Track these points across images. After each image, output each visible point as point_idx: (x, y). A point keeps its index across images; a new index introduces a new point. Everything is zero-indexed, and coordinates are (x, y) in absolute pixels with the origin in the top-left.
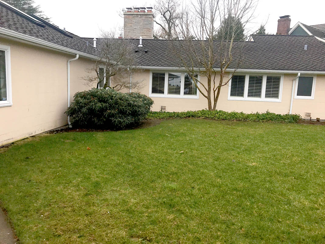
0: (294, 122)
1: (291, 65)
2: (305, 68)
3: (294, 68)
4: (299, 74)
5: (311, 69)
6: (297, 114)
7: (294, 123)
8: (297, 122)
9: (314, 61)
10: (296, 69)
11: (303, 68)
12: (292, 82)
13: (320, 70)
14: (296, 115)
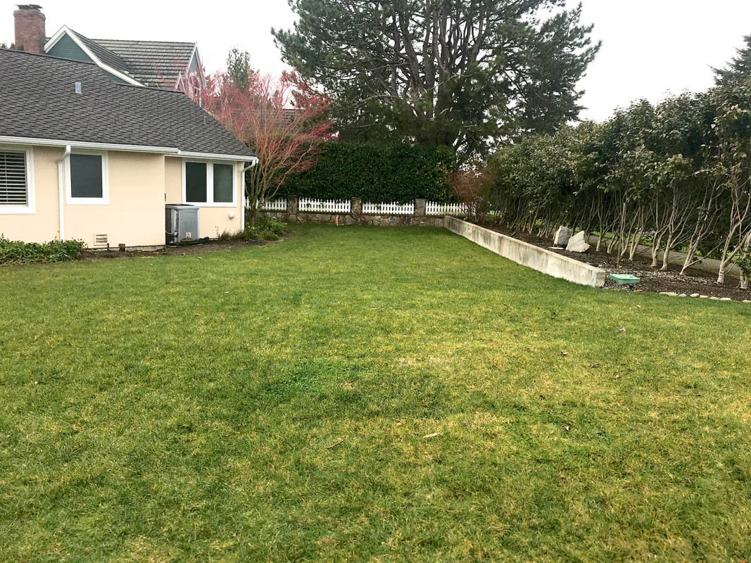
0: (69, 257)
1: (46, 126)
2: (81, 136)
3: (55, 134)
4: (68, 149)
5: (94, 137)
6: (77, 238)
7: (69, 259)
8: (76, 258)
9: (99, 120)
10: (61, 137)
11: (75, 134)
12: (55, 166)
13: (113, 140)
14: (74, 243)
